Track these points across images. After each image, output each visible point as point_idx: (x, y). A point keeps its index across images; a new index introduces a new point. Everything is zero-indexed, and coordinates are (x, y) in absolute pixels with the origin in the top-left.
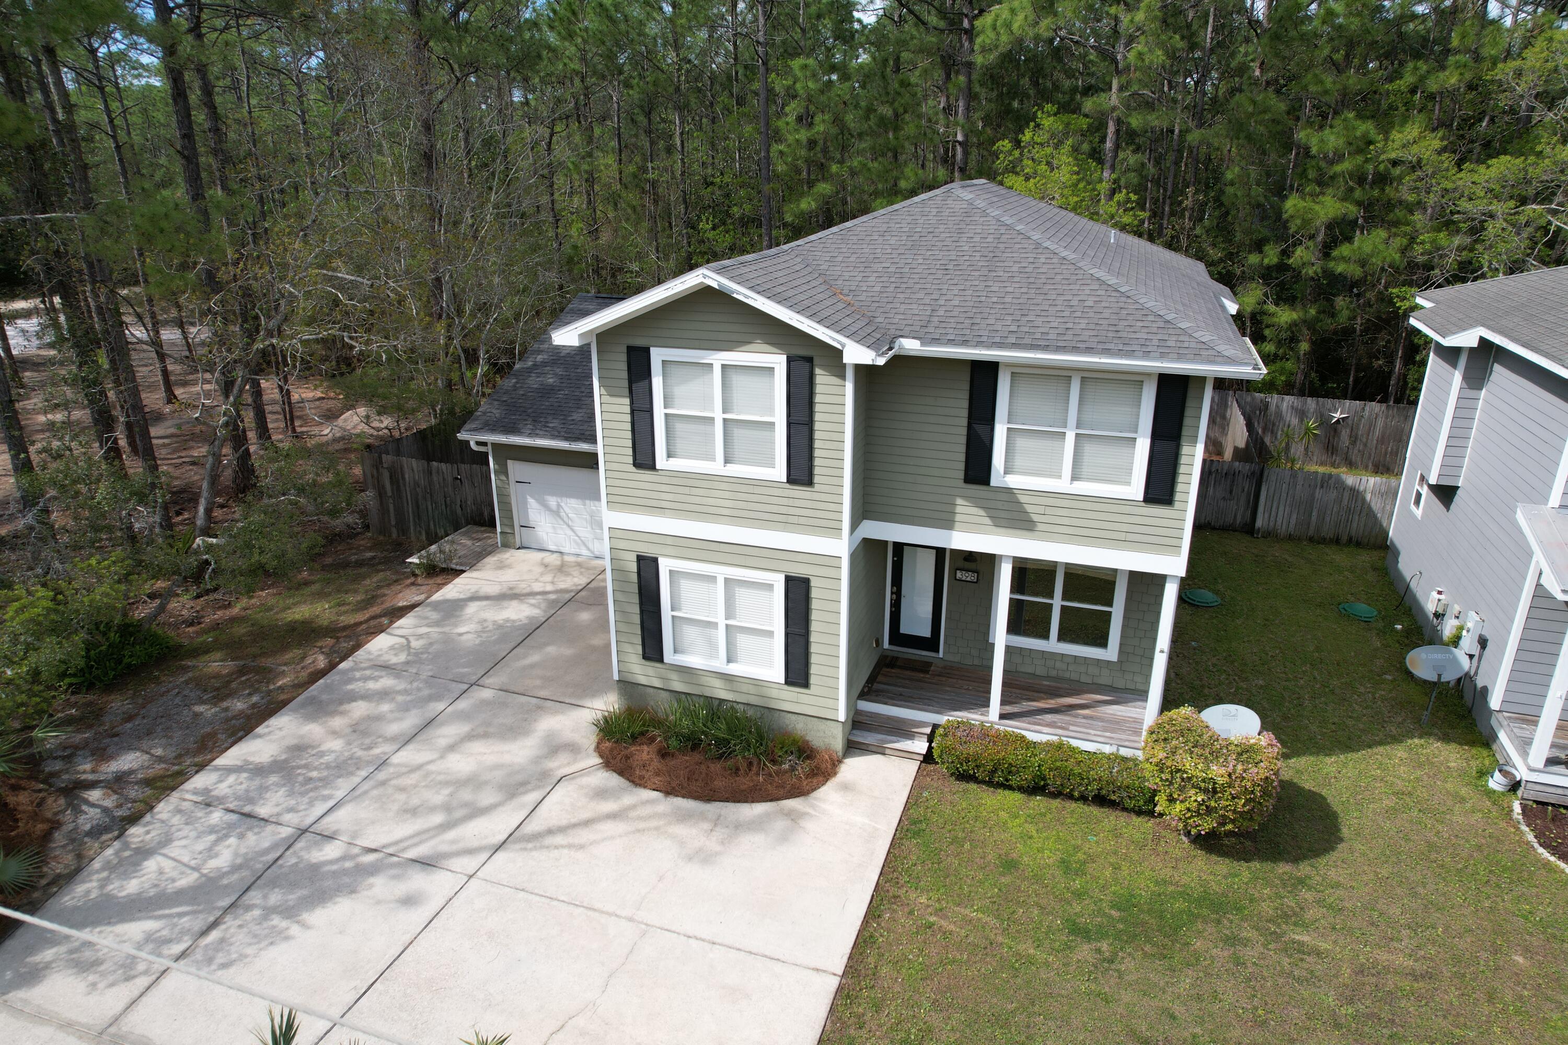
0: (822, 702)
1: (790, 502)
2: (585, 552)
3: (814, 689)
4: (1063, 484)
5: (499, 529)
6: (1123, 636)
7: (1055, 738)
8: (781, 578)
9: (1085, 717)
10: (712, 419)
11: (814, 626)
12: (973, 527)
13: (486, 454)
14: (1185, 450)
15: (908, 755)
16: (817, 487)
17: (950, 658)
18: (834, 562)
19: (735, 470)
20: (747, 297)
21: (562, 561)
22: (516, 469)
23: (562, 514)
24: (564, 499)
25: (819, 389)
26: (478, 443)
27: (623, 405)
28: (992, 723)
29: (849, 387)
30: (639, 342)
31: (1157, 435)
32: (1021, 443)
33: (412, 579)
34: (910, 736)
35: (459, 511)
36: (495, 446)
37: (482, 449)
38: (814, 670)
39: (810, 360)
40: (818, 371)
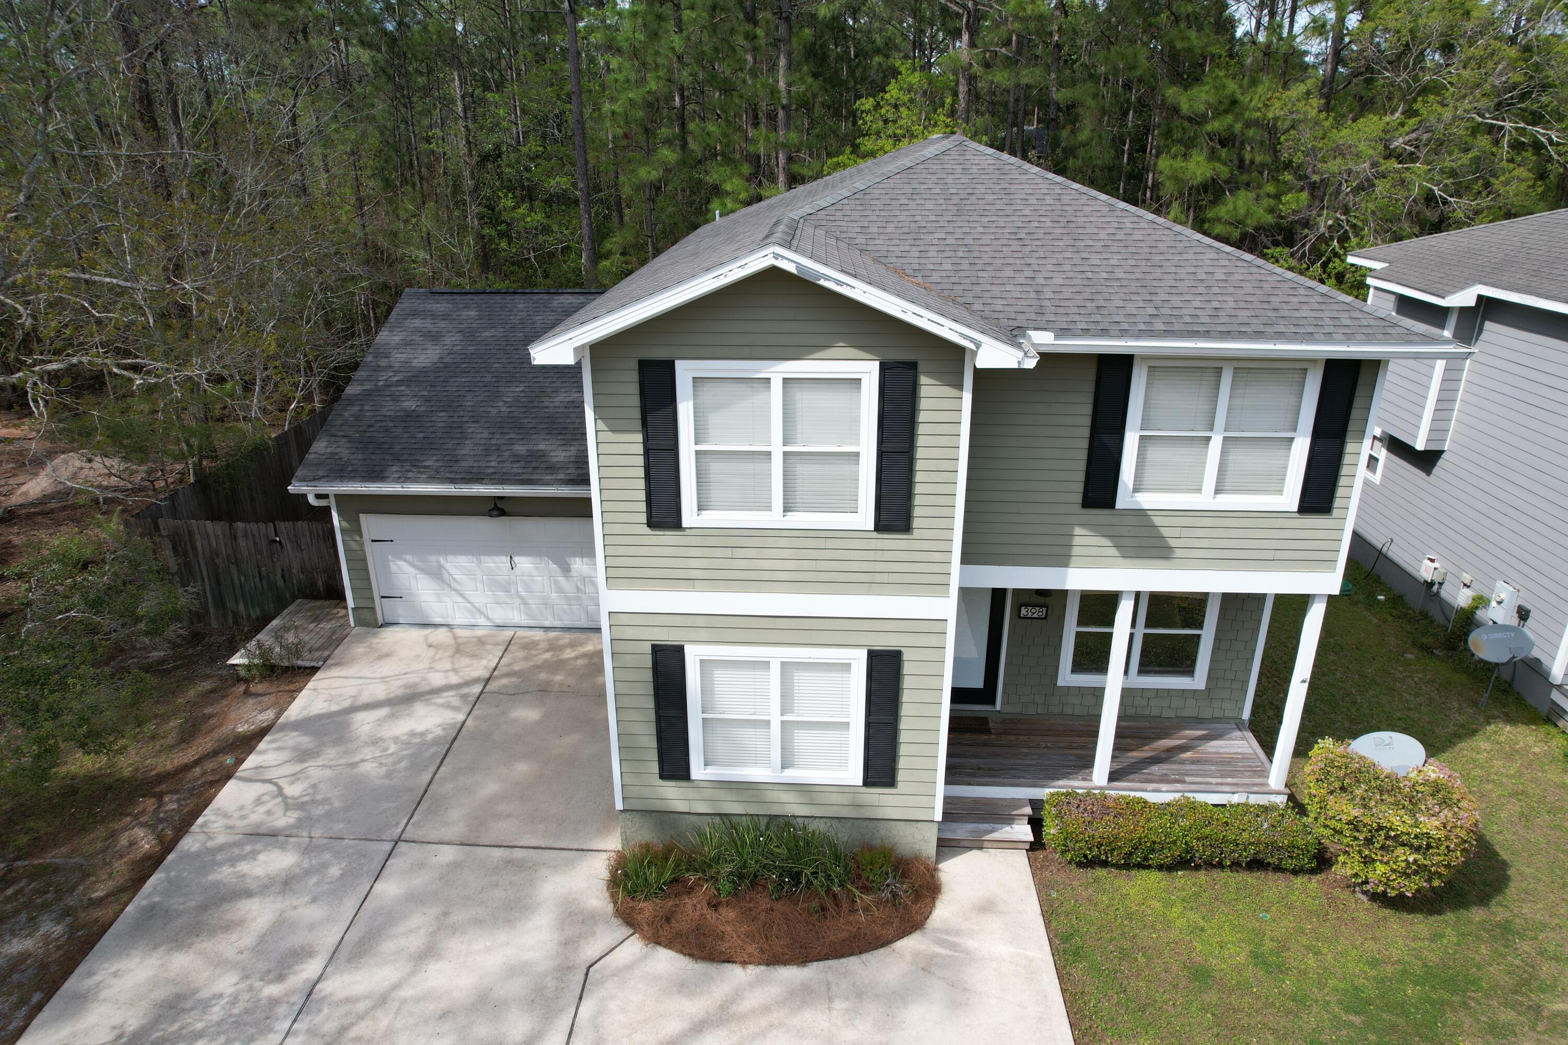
0: (911, 801)
1: (879, 556)
2: (482, 621)
3: (901, 787)
4: (1205, 499)
5: (350, 603)
6: (1213, 660)
7: (1178, 796)
8: (863, 655)
9: (1194, 762)
10: (769, 454)
11: (906, 710)
12: (1095, 561)
13: (327, 510)
14: (1350, 447)
15: (1012, 844)
16: (916, 533)
17: (1009, 709)
18: (937, 627)
19: (800, 520)
20: (840, 283)
21: (455, 637)
22: (371, 524)
23: (446, 576)
24: (450, 558)
25: (924, 404)
26: (318, 496)
27: (634, 442)
28: (1101, 788)
29: (967, 397)
30: (657, 353)
31: (1318, 434)
32: (1155, 454)
33: (242, 688)
34: (1009, 820)
35: (280, 582)
36: (338, 497)
37: (323, 503)
38: (902, 763)
39: (912, 366)
40: (923, 380)
